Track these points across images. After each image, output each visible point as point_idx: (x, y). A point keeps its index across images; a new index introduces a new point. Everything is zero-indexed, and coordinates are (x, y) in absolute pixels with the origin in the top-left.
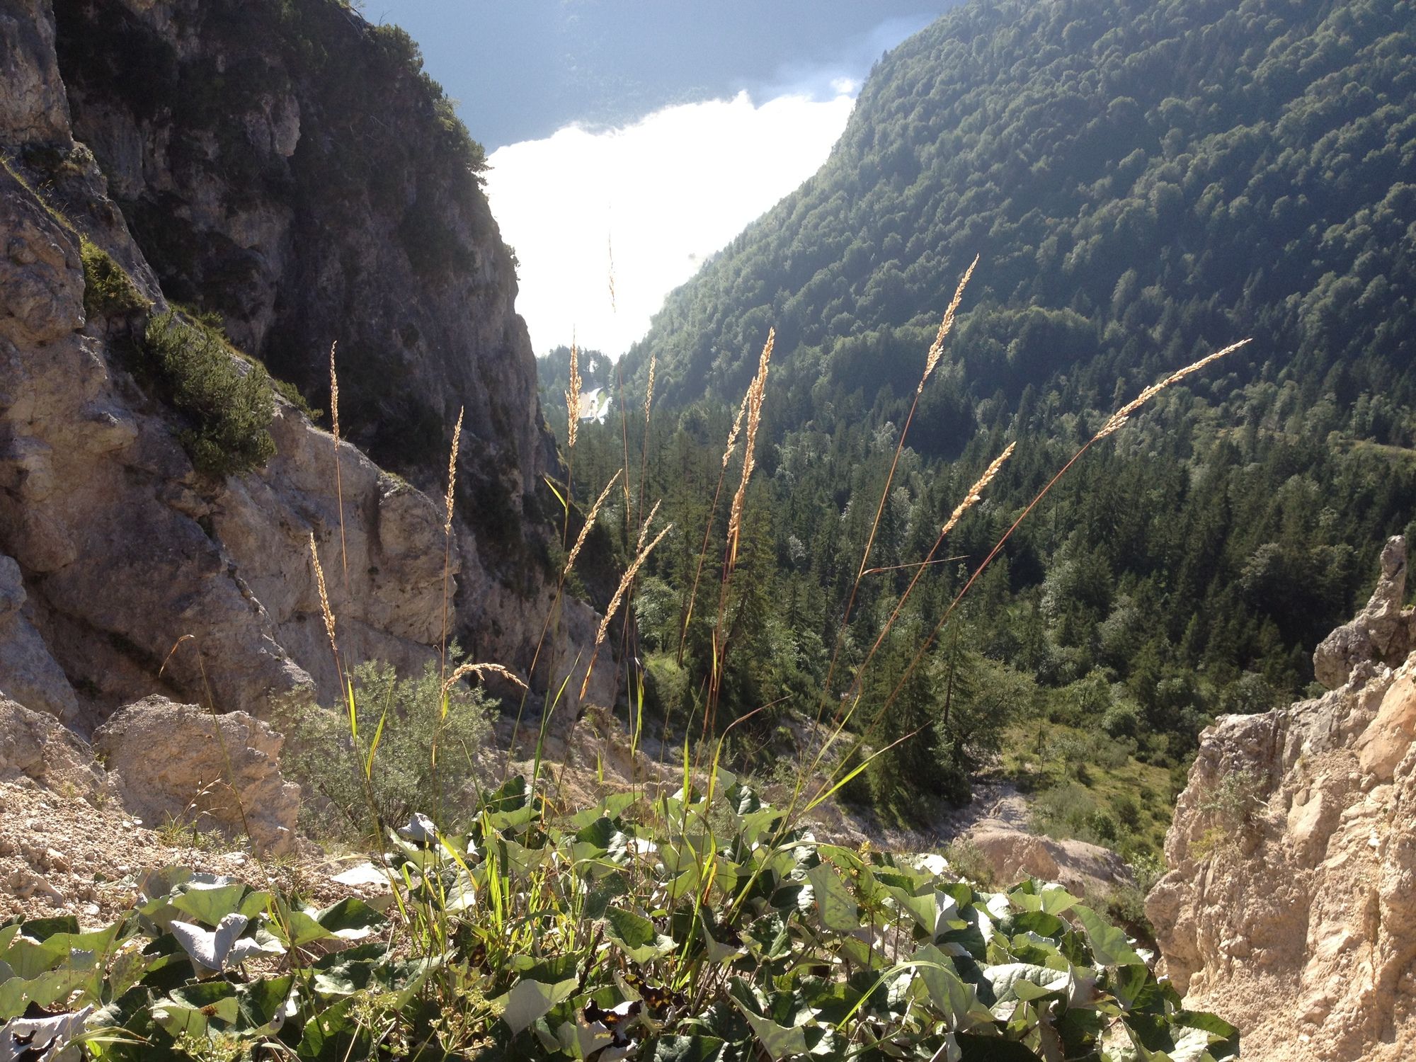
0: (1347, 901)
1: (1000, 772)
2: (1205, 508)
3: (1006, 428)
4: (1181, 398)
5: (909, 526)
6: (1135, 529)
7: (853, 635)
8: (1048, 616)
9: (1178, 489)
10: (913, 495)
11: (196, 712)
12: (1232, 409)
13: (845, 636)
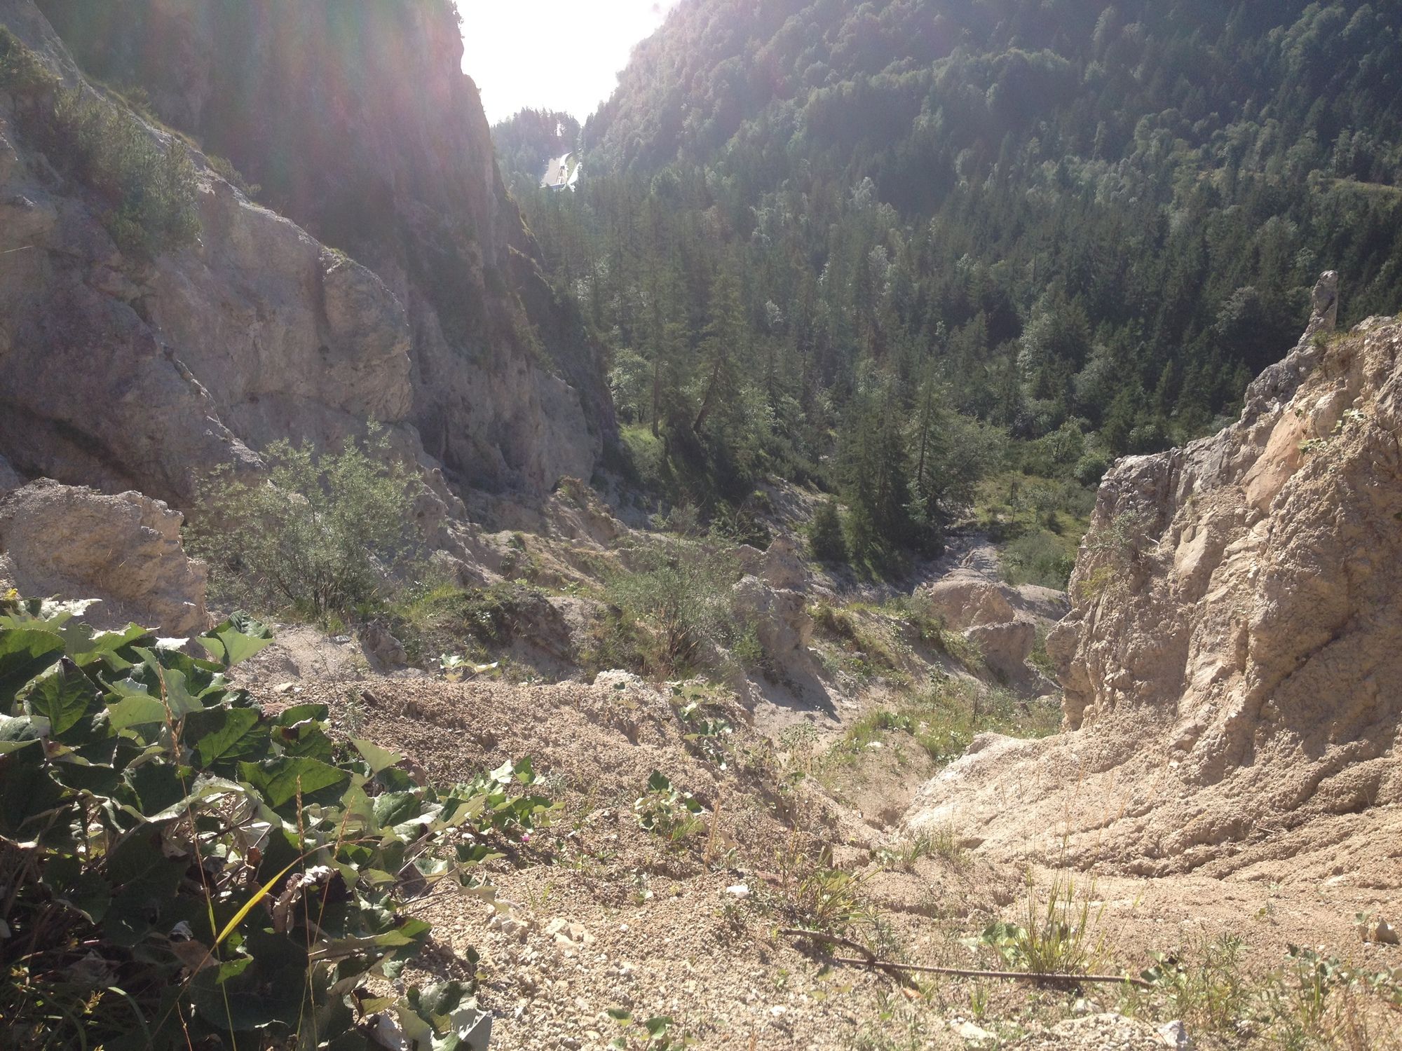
0: (1224, 633)
1: (972, 525)
2: (1182, 254)
3: (986, 179)
4: (1162, 141)
5: (887, 285)
6: (1113, 277)
7: (831, 399)
8: (1025, 370)
9: (1157, 234)
10: (891, 254)
11: (85, 494)
12: (1213, 151)
13: (824, 401)
